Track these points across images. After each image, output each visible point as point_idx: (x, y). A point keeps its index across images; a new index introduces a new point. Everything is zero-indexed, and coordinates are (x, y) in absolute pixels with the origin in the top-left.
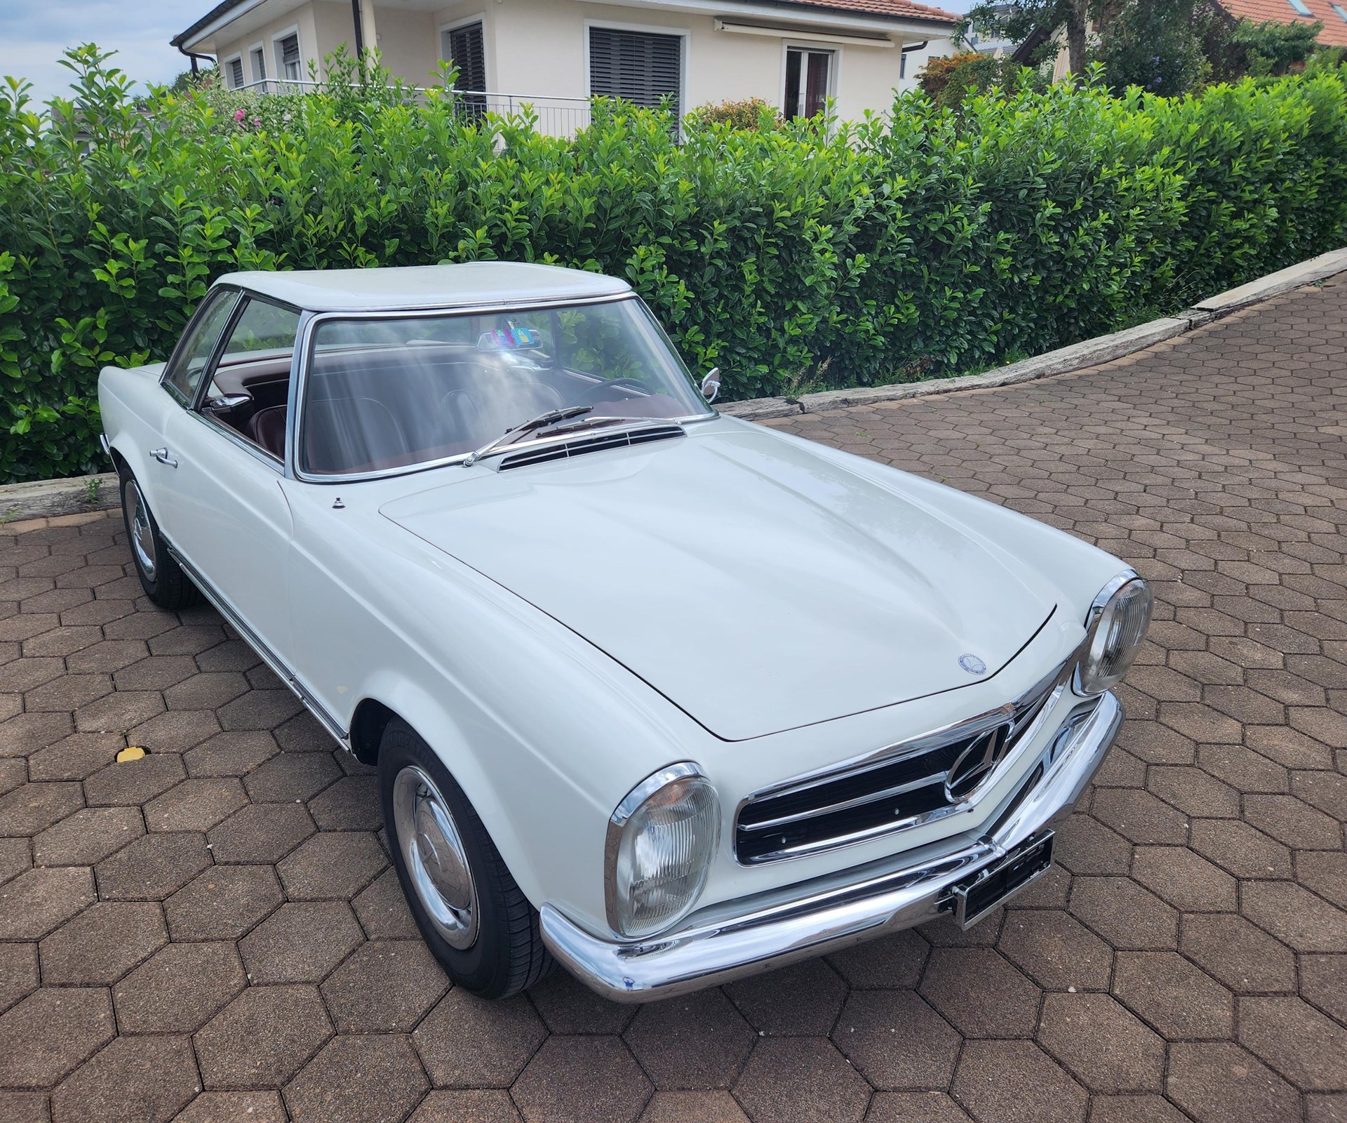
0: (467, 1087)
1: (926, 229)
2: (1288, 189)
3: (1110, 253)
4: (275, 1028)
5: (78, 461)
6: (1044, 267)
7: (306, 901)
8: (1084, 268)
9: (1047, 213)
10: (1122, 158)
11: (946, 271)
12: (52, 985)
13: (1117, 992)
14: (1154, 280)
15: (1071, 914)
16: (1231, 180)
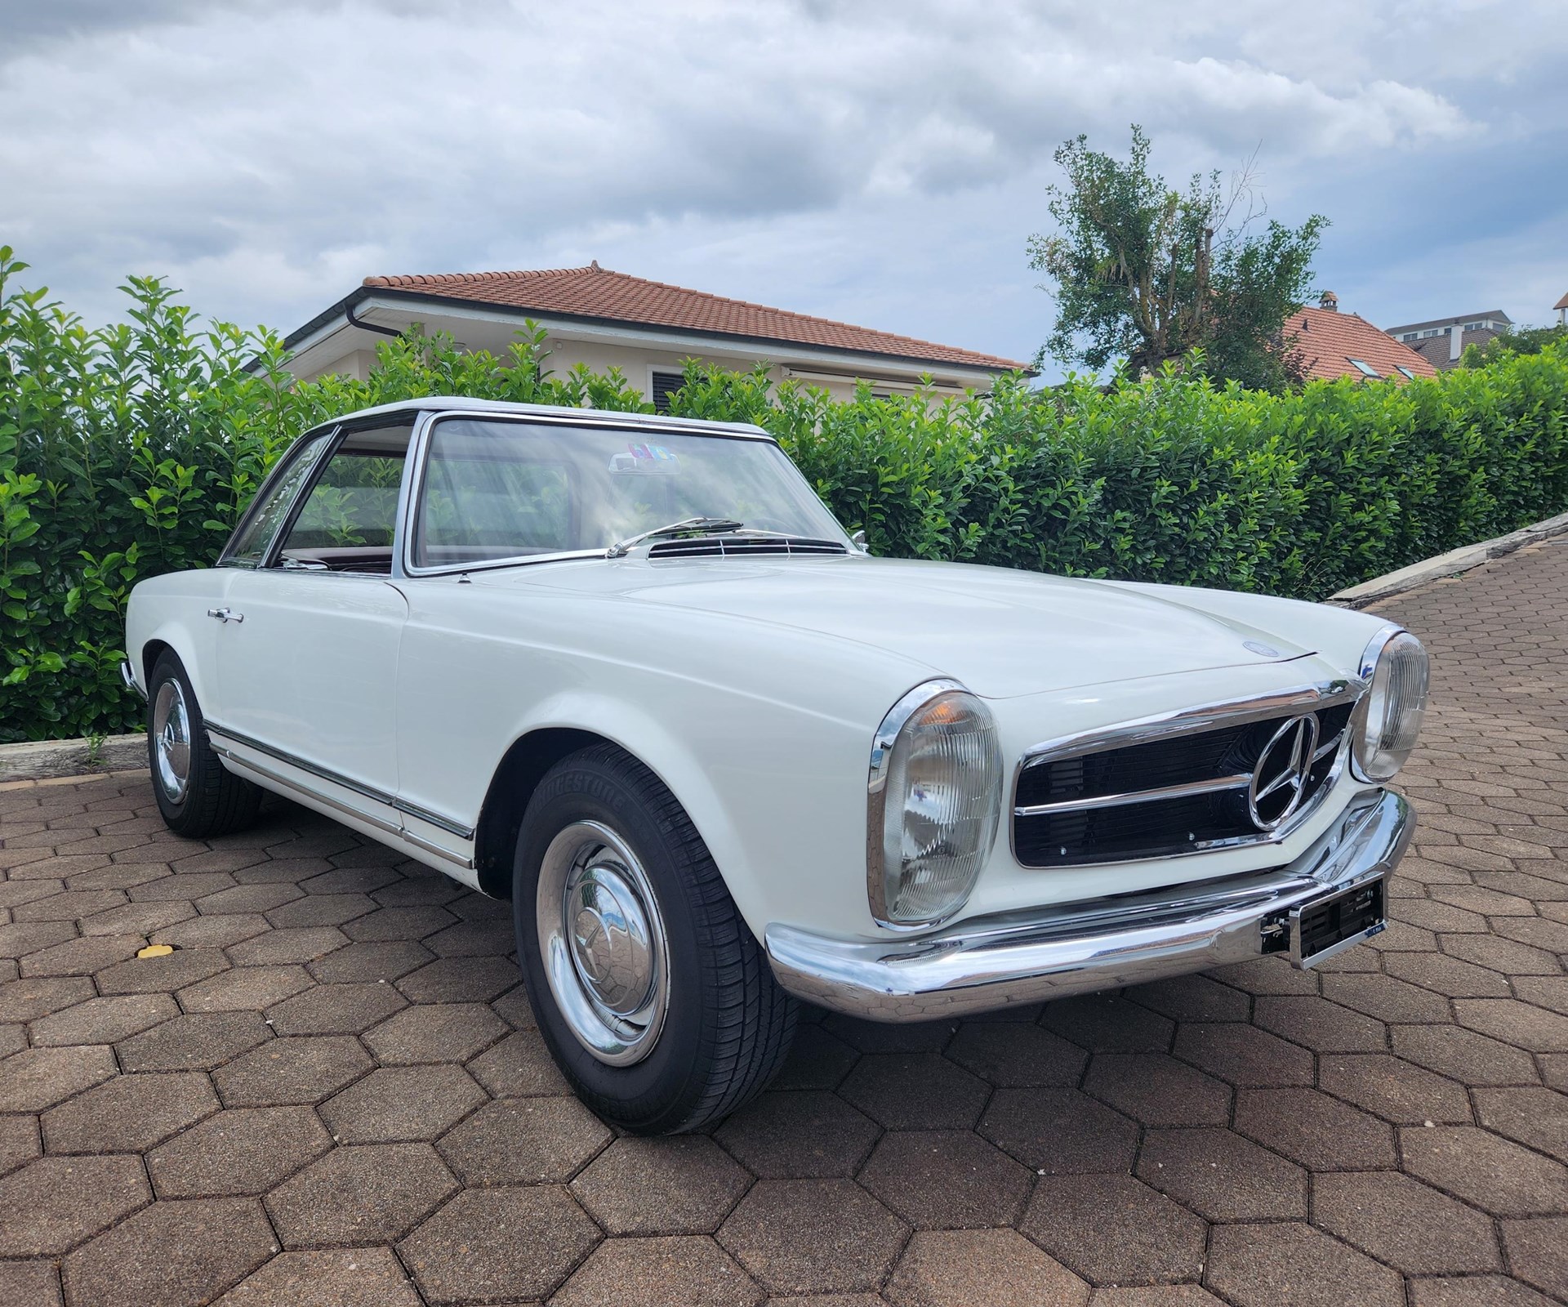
0: (655, 1234)
1: (1039, 504)
2: (1404, 483)
3: (1234, 536)
4: (379, 1185)
5: (79, 722)
6: (1167, 551)
7: (404, 1065)
8: (1208, 553)
9: (1164, 491)
10: (1233, 443)
11: (1063, 548)
12: (58, 1154)
13: (1486, 1123)
14: (1282, 571)
15: (1399, 1058)
16: (1344, 471)
